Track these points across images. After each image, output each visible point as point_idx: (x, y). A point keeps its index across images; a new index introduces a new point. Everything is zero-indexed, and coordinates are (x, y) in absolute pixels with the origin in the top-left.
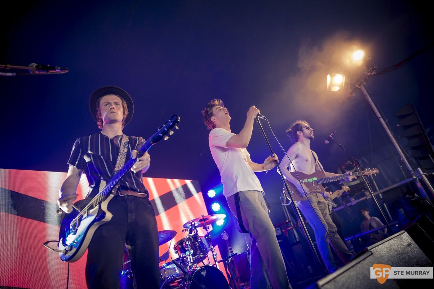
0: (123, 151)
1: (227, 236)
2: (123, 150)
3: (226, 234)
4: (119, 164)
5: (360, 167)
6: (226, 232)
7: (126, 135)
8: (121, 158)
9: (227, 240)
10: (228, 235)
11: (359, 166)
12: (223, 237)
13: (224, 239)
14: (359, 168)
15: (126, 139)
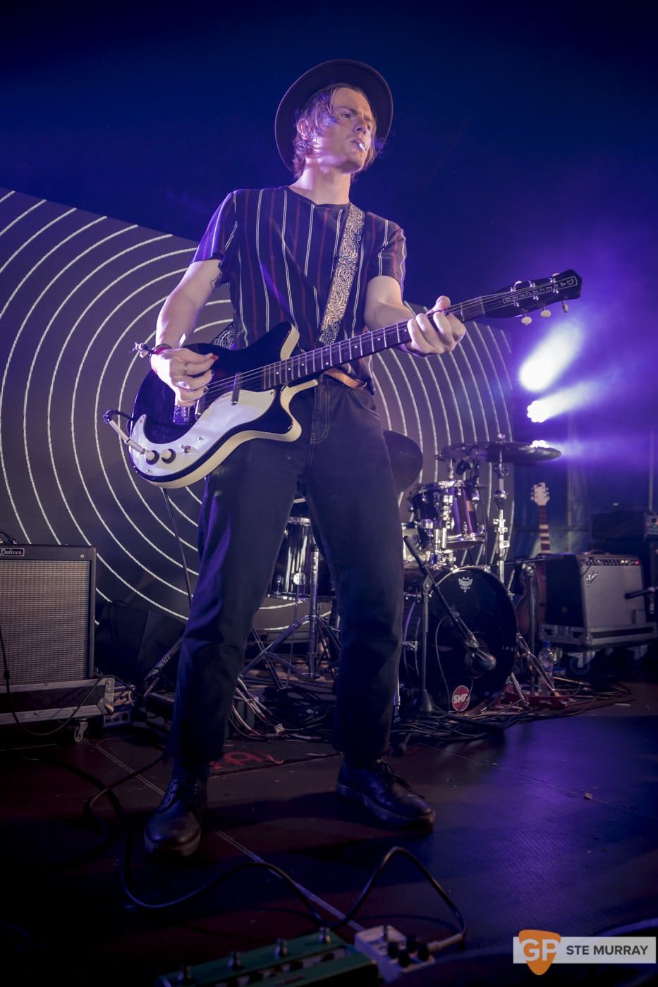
0: (347, 255)
1: (545, 495)
2: (349, 252)
3: (544, 490)
4: (338, 293)
6: (547, 486)
7: (358, 206)
8: (342, 274)
9: (542, 507)
10: (548, 493)
13: (536, 500)
15: (356, 219)
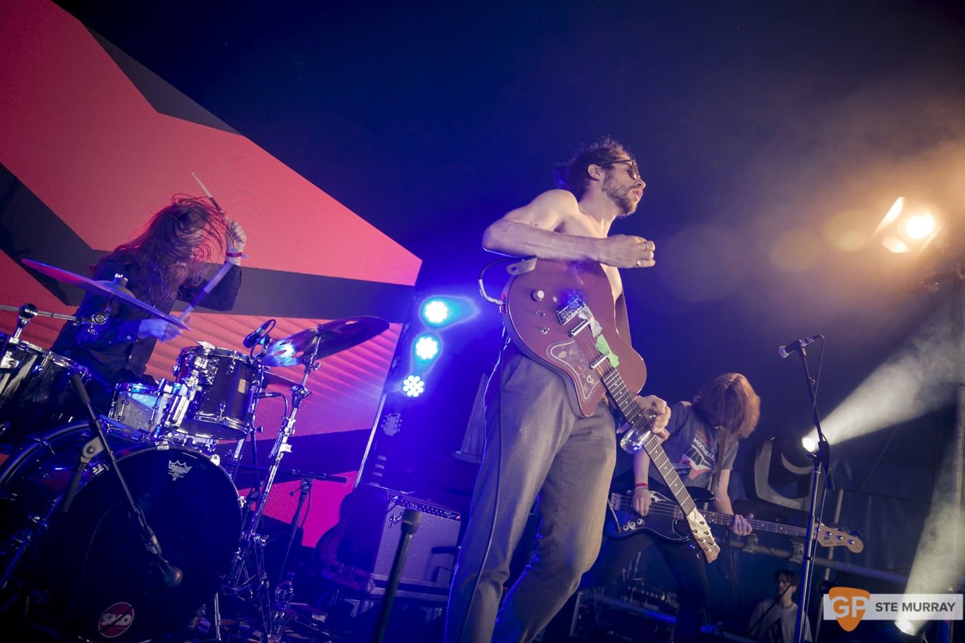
5: (827, 470)
11: (826, 467)
12: (387, 423)
13: (385, 431)
14: (819, 472)
